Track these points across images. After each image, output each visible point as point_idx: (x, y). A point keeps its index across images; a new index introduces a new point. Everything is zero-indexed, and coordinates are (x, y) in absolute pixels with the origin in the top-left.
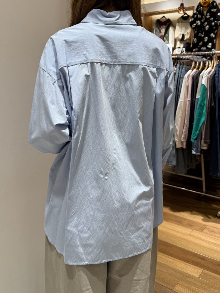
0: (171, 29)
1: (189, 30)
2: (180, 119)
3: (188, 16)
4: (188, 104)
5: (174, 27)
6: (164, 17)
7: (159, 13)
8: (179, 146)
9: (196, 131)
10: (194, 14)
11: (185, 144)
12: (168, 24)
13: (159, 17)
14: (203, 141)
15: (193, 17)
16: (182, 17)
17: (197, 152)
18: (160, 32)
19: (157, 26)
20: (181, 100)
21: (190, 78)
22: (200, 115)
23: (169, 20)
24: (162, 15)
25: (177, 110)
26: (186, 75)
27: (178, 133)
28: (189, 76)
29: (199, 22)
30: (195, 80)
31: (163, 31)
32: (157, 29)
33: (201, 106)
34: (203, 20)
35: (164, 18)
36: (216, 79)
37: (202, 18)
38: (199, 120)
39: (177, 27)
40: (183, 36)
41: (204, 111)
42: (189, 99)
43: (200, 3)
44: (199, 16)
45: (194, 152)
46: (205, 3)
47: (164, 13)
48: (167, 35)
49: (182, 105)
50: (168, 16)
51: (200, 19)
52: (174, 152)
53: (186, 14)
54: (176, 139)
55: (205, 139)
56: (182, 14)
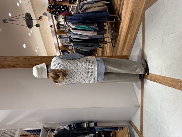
0: (60, 23)
1: (60, 16)
2: (87, 34)
4: (82, 31)
5: (60, 22)
6: (56, 26)
8: (96, 34)
11: (95, 32)
12: (59, 25)
13: (56, 28)
16: (56, 19)
18: (62, 27)
19: (60, 29)
20: (80, 33)
23: (57, 24)
24: (56, 27)
27: (92, 34)
28: (73, 31)
31: (61, 26)
33: (82, 28)
36: (73, 22)
39: (60, 21)
40: (63, 18)
42: (80, 31)
43: (49, 13)
45: (98, 29)
47: (54, 26)
48: (63, 25)
49: (82, 33)
52: (98, 35)
53: (54, 17)
54: (94, 35)
55: (93, 26)
56: (54, 19)
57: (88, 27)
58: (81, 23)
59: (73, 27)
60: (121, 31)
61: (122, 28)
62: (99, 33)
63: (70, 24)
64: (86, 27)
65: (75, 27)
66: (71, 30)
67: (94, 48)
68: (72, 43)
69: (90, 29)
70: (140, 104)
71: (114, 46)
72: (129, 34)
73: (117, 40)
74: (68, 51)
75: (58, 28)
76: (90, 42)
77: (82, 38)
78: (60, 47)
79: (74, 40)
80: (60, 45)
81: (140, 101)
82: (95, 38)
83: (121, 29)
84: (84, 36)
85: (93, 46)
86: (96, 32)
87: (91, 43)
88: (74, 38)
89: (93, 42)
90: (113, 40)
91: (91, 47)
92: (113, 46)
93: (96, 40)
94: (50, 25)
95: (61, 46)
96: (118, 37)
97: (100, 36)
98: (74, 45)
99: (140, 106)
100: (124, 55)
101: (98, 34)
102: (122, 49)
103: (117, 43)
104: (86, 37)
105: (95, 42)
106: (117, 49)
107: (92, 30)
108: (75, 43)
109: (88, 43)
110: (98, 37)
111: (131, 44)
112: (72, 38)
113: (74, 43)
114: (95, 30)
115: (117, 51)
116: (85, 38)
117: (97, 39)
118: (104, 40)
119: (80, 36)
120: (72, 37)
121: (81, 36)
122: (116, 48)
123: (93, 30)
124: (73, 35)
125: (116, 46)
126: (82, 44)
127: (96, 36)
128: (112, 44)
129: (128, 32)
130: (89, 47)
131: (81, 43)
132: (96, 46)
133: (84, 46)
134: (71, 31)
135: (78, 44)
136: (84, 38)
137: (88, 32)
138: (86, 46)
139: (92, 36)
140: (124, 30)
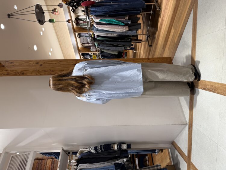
0: (80, 18)
1: (79, 8)
2: (115, 29)
3: (72, 9)
4: (108, 26)
5: (78, 16)
6: (74, 22)
7: (73, 25)
8: (128, 29)
9: (120, 23)
10: (71, 7)
11: (126, 27)
12: (77, 20)
14: (124, 20)
15: (72, 7)
16: (73, 12)
17: (129, 22)
18: (82, 23)
19: (79, 25)
20: (107, 29)
21: (97, 26)
22: (112, 21)
23: (75, 19)
24: (74, 23)
25: (112, 31)
26: (96, 27)
27: (122, 30)
28: (97, 27)
29: (75, 4)
30: (98, 24)
31: (81, 22)
32: (80, 25)
33: (108, 22)
34: (74, 2)
36: (96, 15)
37: (73, 2)
38: (114, 22)
39: (79, 14)
40: (82, 11)
41: (111, 20)
42: (106, 26)
43: (65, 4)
44: (72, 4)
45: (130, 23)
46: (65, 1)
47: (72, 22)
48: (83, 19)
49: (109, 28)
51: (73, 3)
53: (71, 10)
54: (125, 31)
55: (123, 19)
56: (72, 12)
57: (117, 21)
58: (107, 16)
59: (98, 20)
60: (161, 25)
61: (163, 20)
62: (131, 28)
63: (93, 18)
64: (114, 20)
65: (100, 20)
66: (95, 25)
67: (125, 48)
68: (96, 42)
69: (120, 22)
70: (188, 121)
71: (151, 46)
72: (173, 29)
73: (155, 38)
74: (90, 54)
75: (76, 24)
77: (109, 35)
78: (79, 48)
79: (98, 39)
80: (80, 46)
81: (188, 117)
82: (126, 34)
83: (161, 23)
84: (111, 33)
85: (124, 46)
86: (128, 27)
87: (121, 42)
88: (98, 36)
89: (123, 40)
90: (149, 37)
91: (120, 47)
92: (149, 46)
93: (128, 38)
94: (67, 20)
95: (81, 48)
96: (157, 33)
97: (133, 32)
98: (99, 45)
99: (188, 123)
100: (165, 57)
101: (130, 30)
102: (163, 48)
103: (155, 41)
104: (114, 34)
105: (125, 40)
106: (155, 48)
107: (122, 24)
108: (100, 42)
109: (117, 43)
110: (130, 33)
111: (176, 41)
112: (95, 36)
113: (98, 42)
114: (126, 25)
115: (155, 52)
117: (128, 36)
118: (137, 38)
119: (106, 32)
120: (96, 34)
121: (108, 32)
122: (153, 48)
123: (124, 25)
124: (97, 31)
125: (154, 45)
126: (109, 43)
127: (127, 32)
128: (147, 42)
129: (171, 26)
130: (118, 48)
131: (107, 43)
132: (127, 46)
133: (112, 46)
134: (95, 27)
135: (103, 44)
136: (111, 35)
137: (116, 27)
138: (114, 46)
139: (123, 32)
140: (165, 23)
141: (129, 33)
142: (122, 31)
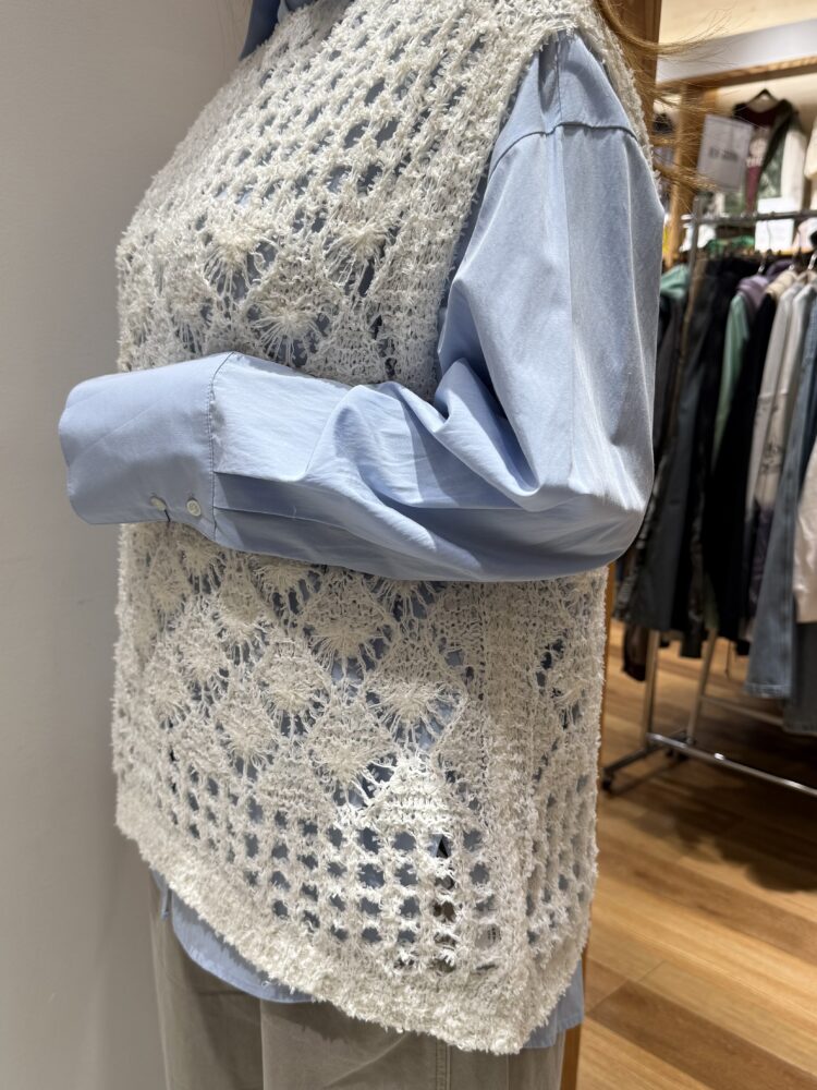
5: (807, 133)
6: (765, 92)
7: (746, 77)
8: (809, 613)
12: (779, 121)
13: (745, 93)
23: (783, 106)
24: (757, 88)
31: (759, 148)
35: (765, 98)
47: (767, 75)
48: (774, 165)
50: (780, 89)
52: (787, 638)
54: (800, 586)
75: (743, 107)
76: (697, 524)
77: (769, 427)
79: (736, 305)
89: (698, 558)
90: (666, 763)
101: (802, 633)
105: (698, 581)
108: (703, 320)
113: (700, 306)
116: (765, 468)
120: (787, 292)
127: (787, 609)
132: (636, 588)
136: (768, 448)
139: (787, 566)
141: (773, 623)
142: (797, 560)
